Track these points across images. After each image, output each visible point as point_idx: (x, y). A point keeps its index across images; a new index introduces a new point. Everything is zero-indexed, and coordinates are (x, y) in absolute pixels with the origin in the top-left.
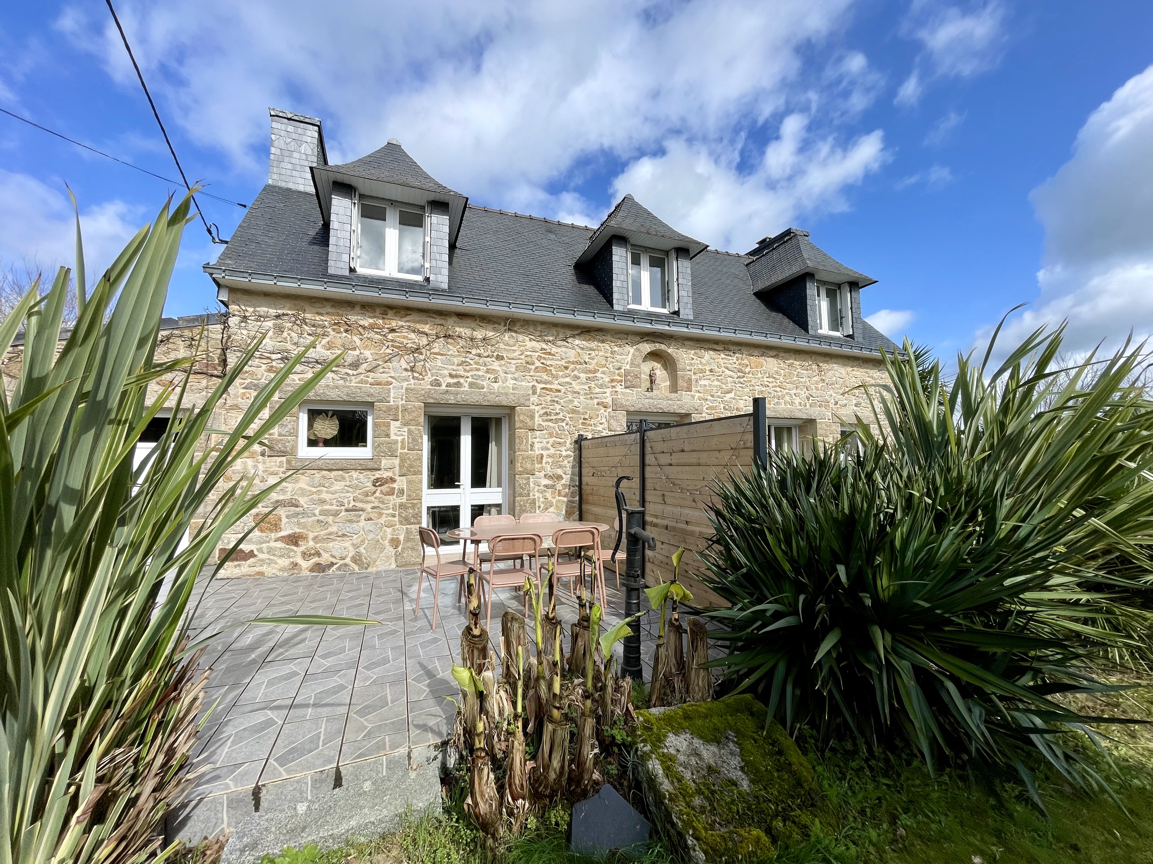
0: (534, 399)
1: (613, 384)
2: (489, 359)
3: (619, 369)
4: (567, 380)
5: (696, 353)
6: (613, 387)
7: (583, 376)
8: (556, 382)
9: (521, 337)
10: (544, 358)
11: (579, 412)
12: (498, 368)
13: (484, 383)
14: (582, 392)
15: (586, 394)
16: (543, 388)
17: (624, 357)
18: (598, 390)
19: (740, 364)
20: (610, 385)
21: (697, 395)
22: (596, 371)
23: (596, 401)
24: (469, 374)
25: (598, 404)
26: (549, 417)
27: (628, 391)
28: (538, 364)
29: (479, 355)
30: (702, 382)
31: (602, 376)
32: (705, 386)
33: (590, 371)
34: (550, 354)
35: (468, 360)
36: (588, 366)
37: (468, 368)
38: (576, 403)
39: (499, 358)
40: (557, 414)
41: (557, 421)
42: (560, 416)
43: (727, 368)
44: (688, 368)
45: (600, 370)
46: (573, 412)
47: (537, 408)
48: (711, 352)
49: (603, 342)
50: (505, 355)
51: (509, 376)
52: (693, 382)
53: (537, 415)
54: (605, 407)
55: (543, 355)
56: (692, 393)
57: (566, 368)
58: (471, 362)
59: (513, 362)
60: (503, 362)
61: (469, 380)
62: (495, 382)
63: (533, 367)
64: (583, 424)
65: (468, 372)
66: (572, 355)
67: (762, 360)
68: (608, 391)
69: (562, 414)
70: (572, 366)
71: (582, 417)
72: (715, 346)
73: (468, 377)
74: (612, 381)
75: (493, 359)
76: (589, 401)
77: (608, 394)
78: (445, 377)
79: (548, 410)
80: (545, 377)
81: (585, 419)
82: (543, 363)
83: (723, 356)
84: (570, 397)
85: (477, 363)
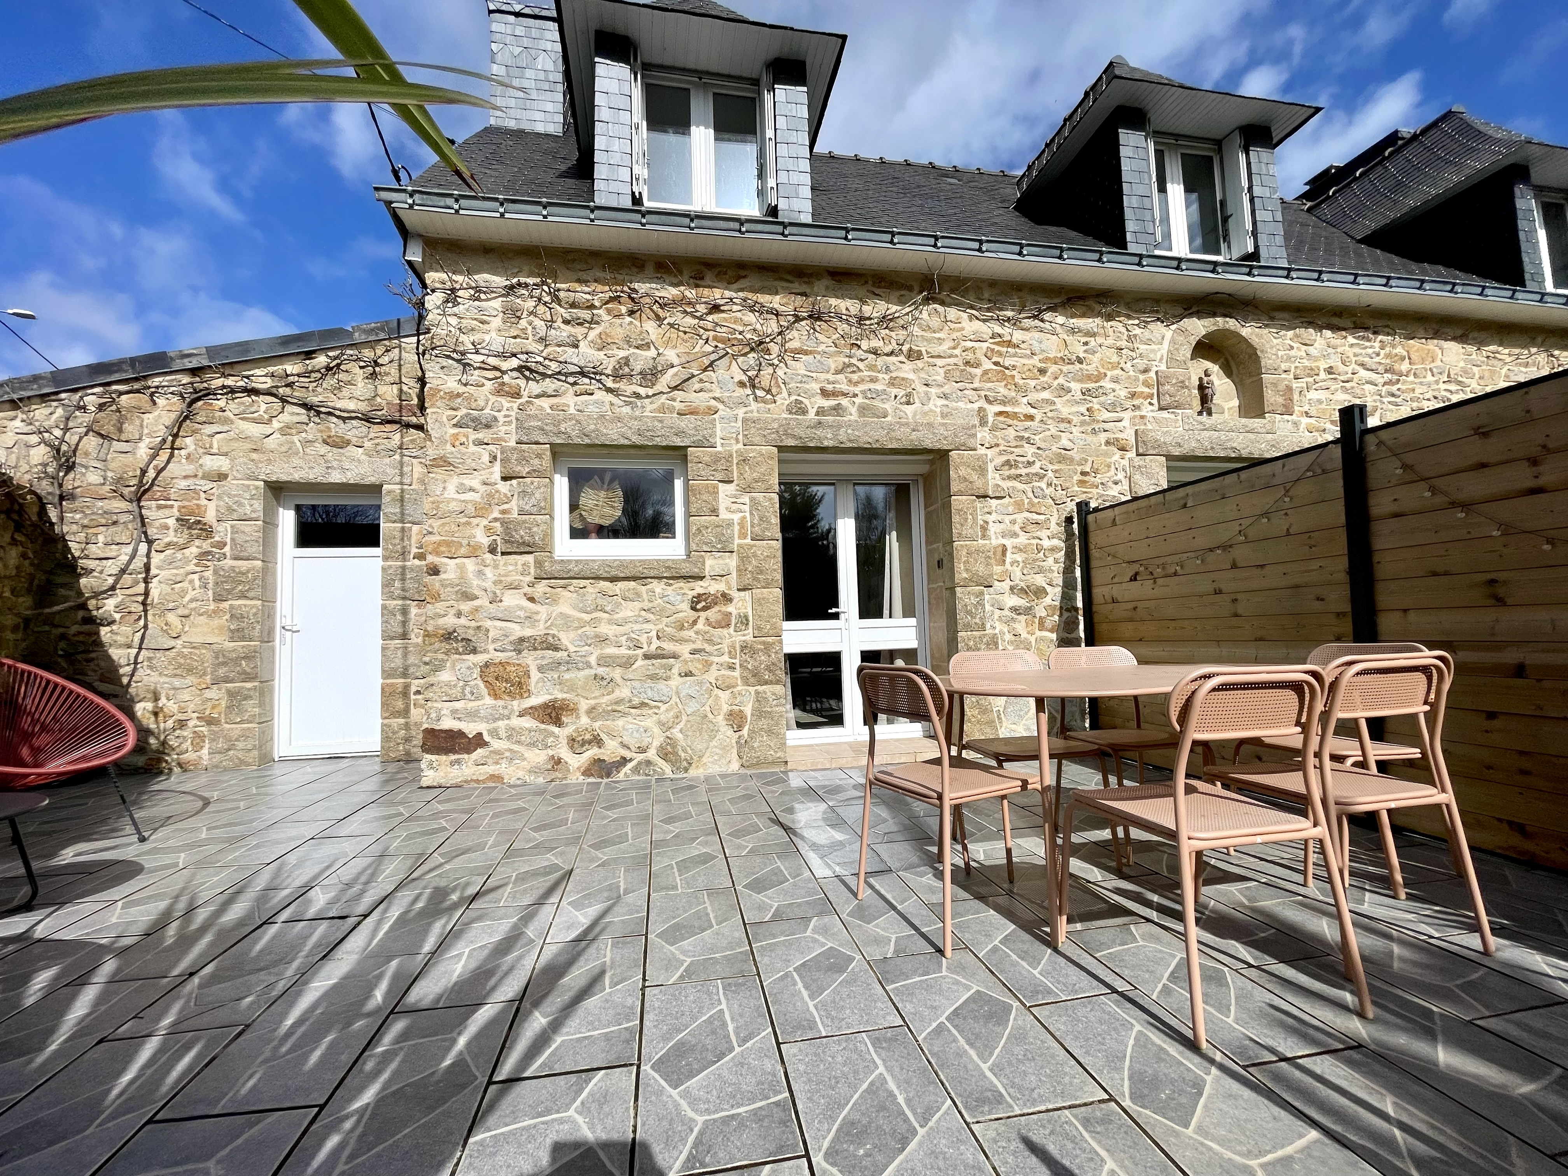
0: (983, 434)
1: (1136, 402)
2: (893, 359)
3: (1146, 371)
4: (1045, 395)
5: (1297, 336)
6: (1136, 408)
7: (1076, 387)
8: (1025, 400)
9: (953, 313)
10: (1000, 354)
11: (1072, 460)
12: (911, 376)
13: (887, 406)
14: (1076, 420)
15: (1083, 423)
16: (1000, 413)
17: (1153, 347)
18: (1107, 415)
19: (1387, 356)
20: (1128, 404)
21: (1305, 421)
22: (1100, 377)
23: (1103, 436)
24: (857, 390)
25: (1108, 443)
26: (1013, 471)
27: (1164, 414)
28: (988, 365)
29: (875, 352)
30: (1313, 395)
31: (1113, 385)
32: (1320, 402)
33: (1089, 378)
34: (1009, 344)
35: (854, 361)
36: (1084, 366)
37: (855, 377)
38: (1065, 442)
39: (913, 355)
40: (1030, 464)
41: (1029, 478)
42: (1036, 468)
43: (1362, 365)
44: (1284, 366)
45: (1109, 374)
46: (1061, 459)
47: (989, 452)
48: (1328, 333)
49: (1109, 317)
50: (923, 350)
51: (933, 391)
52: (1296, 397)
53: (991, 467)
54: (1123, 449)
55: (997, 348)
56: (1294, 417)
57: (1043, 371)
58: (861, 365)
59: (940, 362)
60: (920, 363)
61: (858, 400)
62: (908, 403)
63: (978, 372)
64: (1082, 483)
65: (856, 384)
66: (1051, 345)
67: (1433, 345)
68: (1126, 415)
69: (1038, 465)
70: (1053, 369)
71: (1079, 469)
72: (1336, 321)
73: (855, 395)
74: (1133, 395)
75: (902, 358)
76: (1090, 438)
77: (1126, 423)
78: (813, 396)
79: (1012, 457)
80: (1003, 391)
81: (1083, 473)
82: (996, 364)
83: (1351, 340)
84: (1053, 431)
85: (871, 368)
